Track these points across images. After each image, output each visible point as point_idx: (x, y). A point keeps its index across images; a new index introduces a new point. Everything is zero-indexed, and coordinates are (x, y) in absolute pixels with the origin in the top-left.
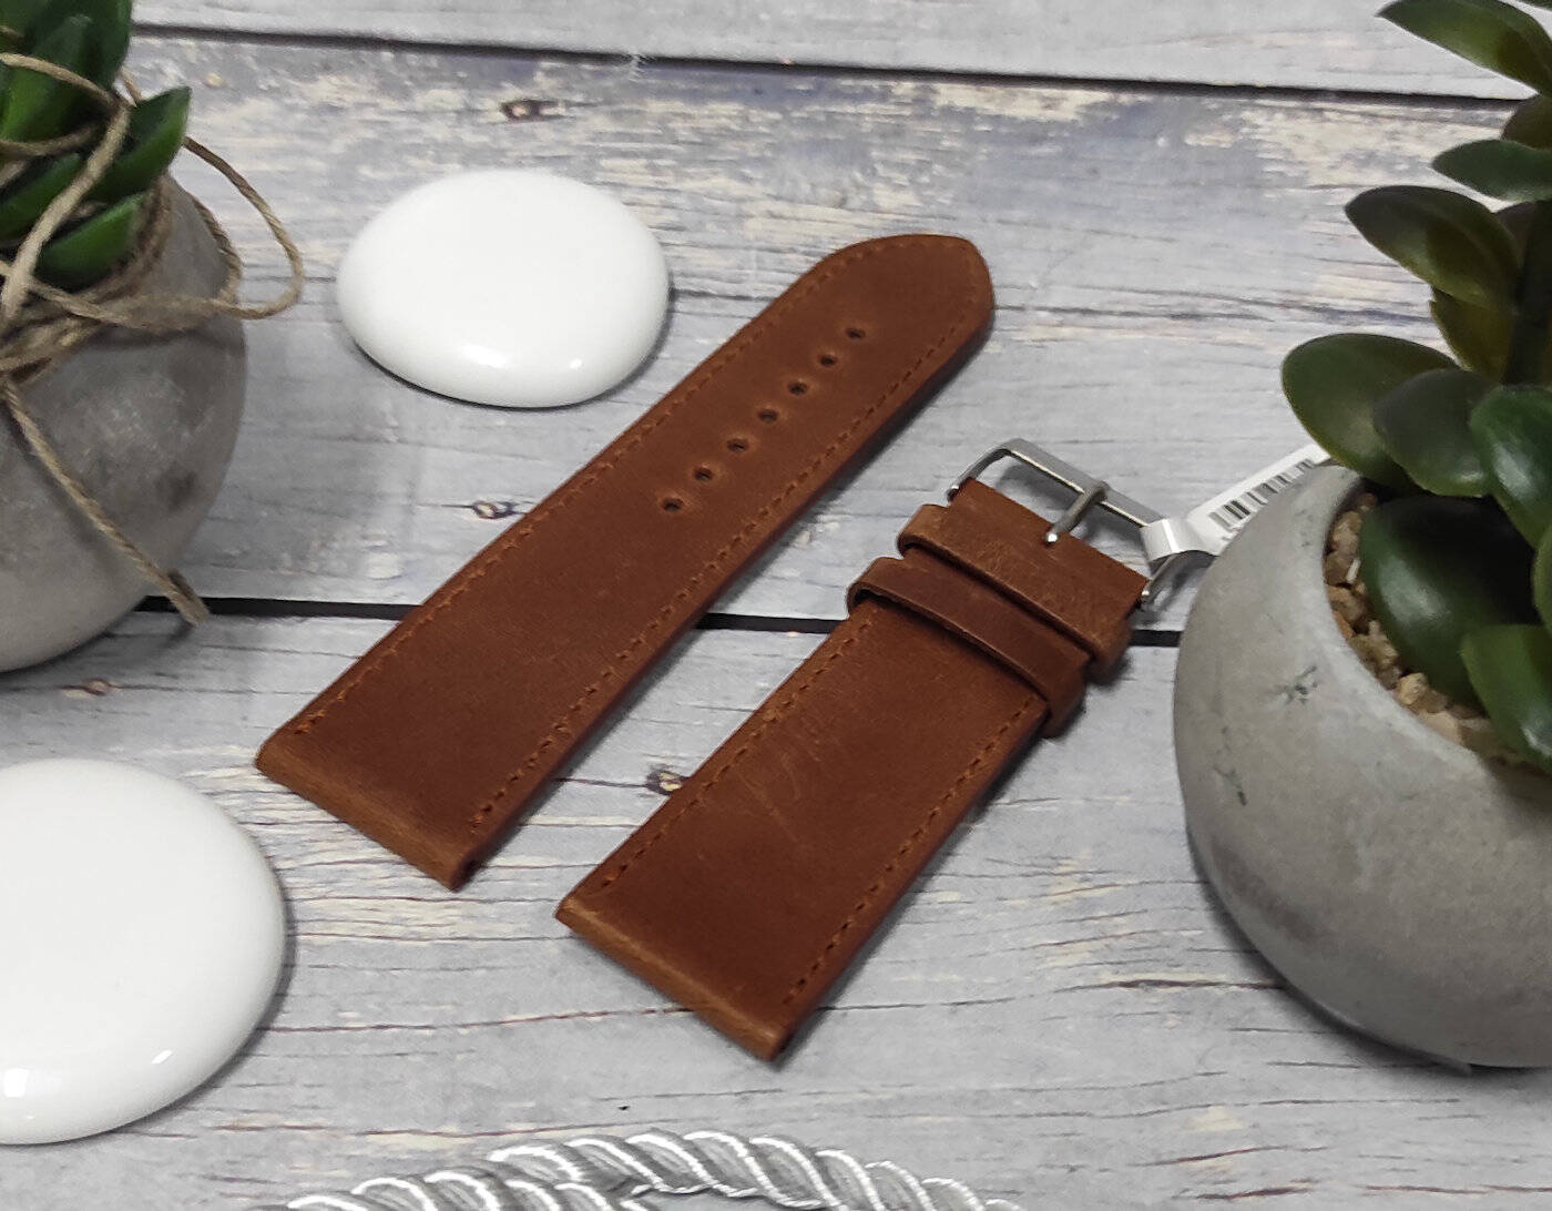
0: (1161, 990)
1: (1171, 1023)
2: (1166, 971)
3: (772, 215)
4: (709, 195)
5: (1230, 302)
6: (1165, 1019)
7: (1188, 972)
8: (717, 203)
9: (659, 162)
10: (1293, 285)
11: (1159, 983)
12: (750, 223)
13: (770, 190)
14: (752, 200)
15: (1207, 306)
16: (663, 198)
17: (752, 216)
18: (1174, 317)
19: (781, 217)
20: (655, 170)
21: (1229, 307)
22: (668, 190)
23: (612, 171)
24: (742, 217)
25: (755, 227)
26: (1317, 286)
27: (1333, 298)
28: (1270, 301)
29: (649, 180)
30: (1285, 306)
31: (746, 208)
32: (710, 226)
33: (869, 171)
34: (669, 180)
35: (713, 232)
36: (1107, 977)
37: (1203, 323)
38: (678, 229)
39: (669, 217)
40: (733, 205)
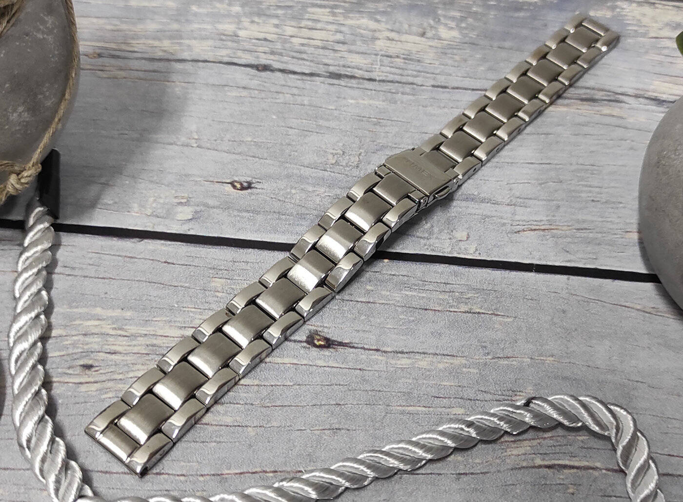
0: (566, 471)
1: (571, 491)
2: (569, 460)
3: (389, 39)
4: (359, 27)
5: (609, 93)
6: (568, 488)
7: (580, 461)
8: (362, 31)
9: (336, 11)
10: (641, 86)
11: (565, 467)
12: (378, 42)
13: (389, 27)
14: (379, 31)
15: (599, 95)
16: (337, 27)
17: (379, 39)
18: (582, 100)
19: (393, 40)
20: (334, 14)
21: (609, 96)
22: (339, 24)
23: (313, 14)
24: (375, 39)
25: (380, 44)
26: (652, 87)
27: (660, 93)
28: (629, 93)
29: (331, 19)
30: (637, 96)
31: (377, 35)
32: (359, 43)
33: (437, 20)
34: (341, 19)
35: (360, 46)
36: (538, 462)
37: (596, 104)
38: (344, 43)
39: (339, 37)
40: (370, 33)
